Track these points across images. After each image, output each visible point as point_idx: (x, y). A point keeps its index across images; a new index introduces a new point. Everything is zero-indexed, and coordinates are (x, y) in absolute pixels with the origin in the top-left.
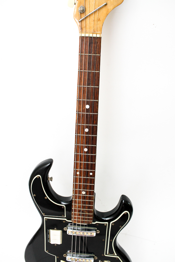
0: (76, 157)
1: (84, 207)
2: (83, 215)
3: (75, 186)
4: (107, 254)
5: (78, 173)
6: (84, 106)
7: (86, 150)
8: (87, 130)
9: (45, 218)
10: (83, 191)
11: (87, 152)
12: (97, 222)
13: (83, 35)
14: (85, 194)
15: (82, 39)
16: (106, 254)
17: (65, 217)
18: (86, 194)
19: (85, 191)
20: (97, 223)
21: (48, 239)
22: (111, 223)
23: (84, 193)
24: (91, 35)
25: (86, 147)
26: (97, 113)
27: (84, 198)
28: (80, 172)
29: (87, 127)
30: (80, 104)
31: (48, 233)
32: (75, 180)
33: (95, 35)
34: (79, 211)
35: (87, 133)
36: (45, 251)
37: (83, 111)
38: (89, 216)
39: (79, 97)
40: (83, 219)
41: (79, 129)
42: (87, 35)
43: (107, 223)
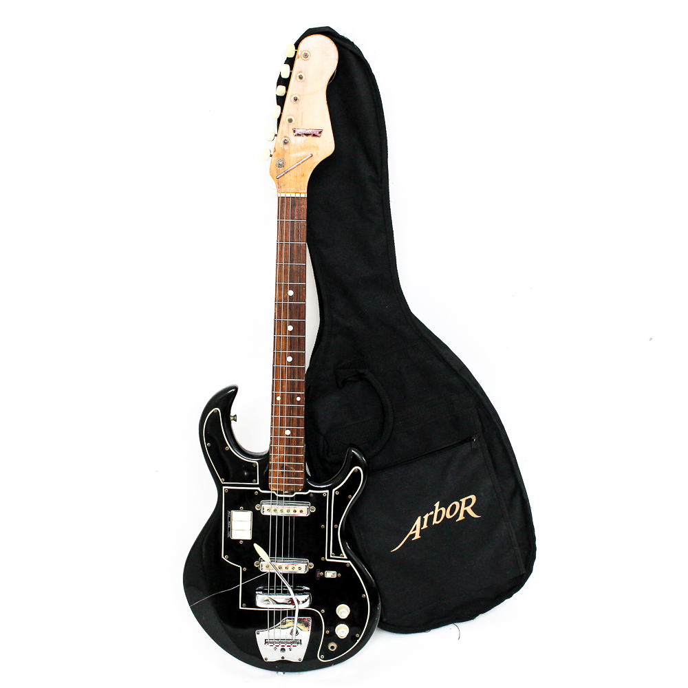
0: (276, 372)
1: (289, 459)
2: (288, 474)
3: (274, 421)
4: (331, 556)
5: (279, 398)
6: (286, 292)
7: (290, 359)
8: (290, 328)
9: (224, 487)
10: (287, 429)
11: (291, 363)
12: (310, 491)
13: (283, 195)
14: (289, 436)
15: (282, 200)
16: (329, 557)
17: (258, 483)
18: (292, 434)
19: (289, 429)
20: (310, 493)
21: (228, 530)
22: (334, 490)
23: (288, 432)
24: (293, 195)
25: (290, 355)
26: (305, 301)
27: (289, 441)
28: (282, 396)
29: (291, 323)
30: (280, 288)
31: (228, 519)
32: (274, 411)
33: (298, 195)
34: (282, 467)
35: (291, 333)
36: (223, 557)
37: (285, 300)
38: (297, 475)
39: (279, 279)
40: (288, 481)
41: (279, 327)
42: (288, 195)
43: (327, 491)
